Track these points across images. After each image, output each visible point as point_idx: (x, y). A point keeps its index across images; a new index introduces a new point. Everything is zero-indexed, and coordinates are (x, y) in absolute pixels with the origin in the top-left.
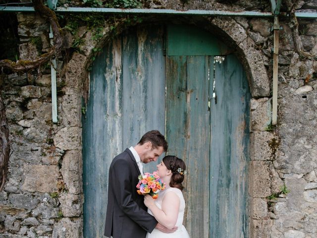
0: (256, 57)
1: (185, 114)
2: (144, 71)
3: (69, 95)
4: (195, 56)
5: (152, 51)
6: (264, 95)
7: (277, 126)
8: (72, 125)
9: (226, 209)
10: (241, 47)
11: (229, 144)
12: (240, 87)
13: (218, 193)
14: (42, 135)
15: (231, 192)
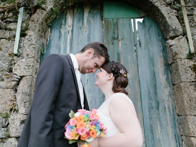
0: (168, 10)
1: (118, 54)
2: (88, 28)
3: (30, 36)
4: (123, 18)
5: (93, 17)
6: (178, 34)
7: (194, 54)
8: (29, 56)
9: (159, 129)
10: (156, 5)
11: (154, 75)
12: (156, 36)
13: (150, 115)
15: (161, 113)
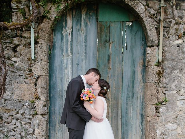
0: (150, 23)
1: (109, 56)
2: (85, 30)
3: (41, 44)
4: (115, 22)
5: (90, 19)
6: (154, 45)
7: (162, 63)
8: (43, 61)
9: (131, 111)
10: (142, 17)
11: (134, 73)
12: (141, 40)
13: (127, 102)
14: (25, 67)
15: (134, 101)
